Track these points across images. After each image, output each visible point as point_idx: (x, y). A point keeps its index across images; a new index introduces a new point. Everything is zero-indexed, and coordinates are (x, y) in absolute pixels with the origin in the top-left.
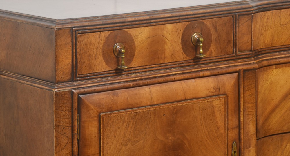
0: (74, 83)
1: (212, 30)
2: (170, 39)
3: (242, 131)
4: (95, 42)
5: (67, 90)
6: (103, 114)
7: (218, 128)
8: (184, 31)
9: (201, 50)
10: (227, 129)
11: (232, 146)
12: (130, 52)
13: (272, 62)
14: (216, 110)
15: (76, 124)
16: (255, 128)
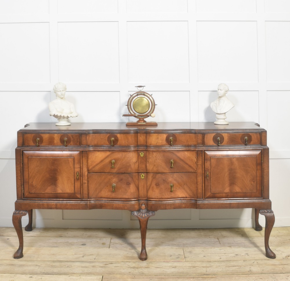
0: (23, 147)
1: (71, 137)
2: (56, 138)
3: (81, 169)
4: (30, 136)
5: (19, 149)
6: (29, 157)
7: (71, 167)
8: (61, 136)
9: (65, 143)
10: (74, 168)
11: (77, 173)
12: (41, 141)
13: (96, 150)
14: (70, 161)
15: (21, 158)
16: (87, 169)
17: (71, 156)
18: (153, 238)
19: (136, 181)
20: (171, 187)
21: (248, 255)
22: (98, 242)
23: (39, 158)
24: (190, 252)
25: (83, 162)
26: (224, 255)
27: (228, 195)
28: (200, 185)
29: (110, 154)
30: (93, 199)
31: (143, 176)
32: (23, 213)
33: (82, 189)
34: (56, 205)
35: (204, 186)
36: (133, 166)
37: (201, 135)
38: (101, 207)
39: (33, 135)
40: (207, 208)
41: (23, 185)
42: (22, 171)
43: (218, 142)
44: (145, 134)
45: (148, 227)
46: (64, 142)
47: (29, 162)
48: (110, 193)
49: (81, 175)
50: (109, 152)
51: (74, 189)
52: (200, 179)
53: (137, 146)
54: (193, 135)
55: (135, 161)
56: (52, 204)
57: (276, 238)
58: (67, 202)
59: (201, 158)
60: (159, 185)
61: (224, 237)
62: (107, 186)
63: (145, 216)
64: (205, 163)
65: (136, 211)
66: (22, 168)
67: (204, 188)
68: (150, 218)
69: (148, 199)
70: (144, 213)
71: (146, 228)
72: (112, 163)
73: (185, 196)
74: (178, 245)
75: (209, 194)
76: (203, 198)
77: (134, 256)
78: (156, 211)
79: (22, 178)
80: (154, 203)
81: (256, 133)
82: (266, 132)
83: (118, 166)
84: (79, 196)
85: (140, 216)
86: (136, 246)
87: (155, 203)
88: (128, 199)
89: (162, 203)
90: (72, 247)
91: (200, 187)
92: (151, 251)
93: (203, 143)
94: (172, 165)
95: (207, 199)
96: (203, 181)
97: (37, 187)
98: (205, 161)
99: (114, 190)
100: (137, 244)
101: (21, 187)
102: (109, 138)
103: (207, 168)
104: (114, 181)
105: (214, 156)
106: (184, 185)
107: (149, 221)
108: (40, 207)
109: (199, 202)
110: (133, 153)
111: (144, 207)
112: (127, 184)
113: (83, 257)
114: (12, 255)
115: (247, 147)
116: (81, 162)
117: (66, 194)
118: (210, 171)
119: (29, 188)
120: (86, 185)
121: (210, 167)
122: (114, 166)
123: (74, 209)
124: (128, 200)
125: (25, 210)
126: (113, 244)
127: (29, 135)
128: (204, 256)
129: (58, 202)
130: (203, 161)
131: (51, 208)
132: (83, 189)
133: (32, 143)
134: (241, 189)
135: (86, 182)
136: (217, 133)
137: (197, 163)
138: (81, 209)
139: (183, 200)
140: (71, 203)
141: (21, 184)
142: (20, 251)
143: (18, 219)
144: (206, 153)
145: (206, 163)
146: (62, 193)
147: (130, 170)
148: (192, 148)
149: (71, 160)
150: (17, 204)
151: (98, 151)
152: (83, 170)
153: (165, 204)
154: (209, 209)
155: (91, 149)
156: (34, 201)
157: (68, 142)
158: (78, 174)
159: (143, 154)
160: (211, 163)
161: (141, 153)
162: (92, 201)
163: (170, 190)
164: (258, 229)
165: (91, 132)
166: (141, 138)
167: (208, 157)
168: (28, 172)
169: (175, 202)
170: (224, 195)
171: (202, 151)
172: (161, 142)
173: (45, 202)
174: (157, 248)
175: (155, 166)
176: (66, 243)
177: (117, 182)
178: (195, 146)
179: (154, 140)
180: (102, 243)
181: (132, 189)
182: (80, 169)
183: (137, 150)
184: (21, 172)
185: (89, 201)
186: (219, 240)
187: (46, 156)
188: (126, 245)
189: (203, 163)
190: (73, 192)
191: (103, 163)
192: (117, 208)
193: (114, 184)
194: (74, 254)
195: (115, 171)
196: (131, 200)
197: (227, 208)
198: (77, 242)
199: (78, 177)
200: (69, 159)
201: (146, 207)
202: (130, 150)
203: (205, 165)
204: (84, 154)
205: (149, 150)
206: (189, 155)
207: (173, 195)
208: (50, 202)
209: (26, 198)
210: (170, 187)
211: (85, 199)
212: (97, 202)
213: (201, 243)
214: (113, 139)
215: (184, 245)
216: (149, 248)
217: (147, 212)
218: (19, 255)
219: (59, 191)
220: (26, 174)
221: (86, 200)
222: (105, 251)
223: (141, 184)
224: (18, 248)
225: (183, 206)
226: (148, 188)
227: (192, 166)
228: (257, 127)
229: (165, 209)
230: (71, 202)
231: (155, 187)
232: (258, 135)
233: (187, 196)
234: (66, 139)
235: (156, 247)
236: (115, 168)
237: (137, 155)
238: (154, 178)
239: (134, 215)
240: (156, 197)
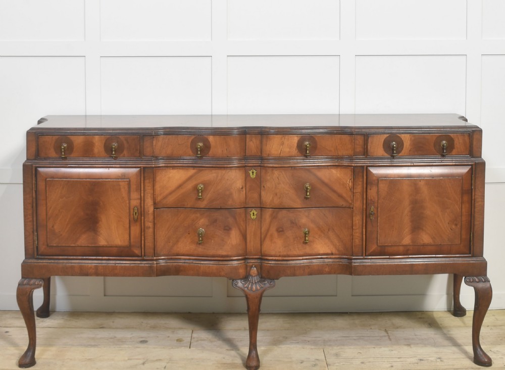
0: (36, 161)
2: (97, 144)
3: (142, 202)
4: (50, 140)
5: (30, 164)
6: (48, 179)
7: (123, 198)
8: (106, 140)
9: (114, 153)
10: (130, 199)
11: (134, 210)
12: (70, 148)
13: (169, 165)
14: (122, 187)
15: (34, 182)
16: (152, 202)
17: (123, 178)
18: (268, 330)
19: (242, 222)
20: (306, 234)
21: (441, 361)
22: (169, 337)
23: (66, 181)
24: (337, 355)
25: (147, 188)
26: (398, 360)
27: (408, 250)
28: (357, 231)
29: (195, 174)
30: (163, 257)
31: (253, 213)
32: (37, 283)
33: (143, 238)
34: (96, 267)
35: (364, 233)
36: (236, 196)
37: (363, 137)
38: (177, 271)
39: (55, 138)
40: (369, 274)
41: (37, 232)
42: (34, 205)
43: (393, 150)
44: (259, 135)
45: (261, 308)
46: (112, 151)
47: (47, 188)
48: (193, 247)
49: (143, 213)
50: (194, 169)
51: (128, 239)
52: (358, 219)
53: (245, 158)
54: (346, 138)
55: (241, 187)
56: (88, 266)
57: (491, 329)
58: (115, 264)
59: (361, 180)
60: (283, 231)
61: (397, 328)
62: (189, 234)
63: (256, 288)
64: (369, 191)
65: (241, 279)
66: (34, 200)
67: (364, 236)
68: (265, 294)
69: (262, 258)
70: (255, 283)
71: (259, 310)
72: (198, 190)
73: (330, 252)
74: (315, 343)
75: (373, 248)
76: (362, 256)
77: (236, 362)
78: (277, 279)
79: (35, 219)
80: (274, 264)
81: (463, 133)
82: (480, 131)
83: (208, 196)
84: (137, 251)
85: (248, 288)
86: (239, 344)
87: (276, 264)
88: (227, 256)
89: (287, 264)
90: (122, 346)
91: (357, 234)
92: (265, 353)
93: (366, 153)
94: (308, 194)
95: (370, 257)
96: (364, 225)
97: (61, 235)
98: (368, 186)
99: (201, 240)
100: (241, 341)
101: (34, 235)
102: (194, 143)
103: (371, 200)
104: (202, 224)
105: (385, 177)
106: (329, 230)
107: (263, 298)
108: (66, 272)
109: (354, 263)
110: (237, 171)
111: (256, 272)
112: (225, 229)
113: (144, 364)
114: (15, 361)
115: (446, 159)
116: (142, 189)
117: (114, 248)
118: (376, 204)
119: (48, 237)
120: (151, 230)
121: (376, 197)
122: (201, 196)
123: (130, 276)
124: (226, 258)
125: (40, 279)
126: (197, 341)
127: (47, 139)
128: (363, 363)
129: (100, 262)
130: (365, 186)
131: (87, 275)
132: (146, 238)
133: (52, 153)
134: (432, 238)
135: (150, 225)
136: (391, 133)
137: (352, 189)
138: (140, 276)
139: (327, 258)
140: (123, 265)
141: (33, 228)
142: (30, 354)
143: (28, 294)
144: (369, 170)
145: (370, 189)
146: (106, 247)
147: (230, 202)
148: (345, 163)
149: (123, 185)
150: (24, 265)
151: (174, 167)
152: (145, 204)
153: (294, 267)
154: (373, 275)
155: (161, 164)
156: (56, 261)
157: (119, 150)
158: (136, 211)
159: (255, 174)
160: (378, 189)
161: (252, 171)
162: (161, 261)
163: (303, 240)
164: (459, 312)
165: (161, 132)
166: (251, 143)
167: (374, 178)
168: (45, 208)
169: (312, 263)
170: (401, 249)
171: (363, 167)
172: (288, 150)
173: (75, 263)
174: (275, 348)
175: (276, 195)
176: (111, 338)
177: (207, 226)
178: (351, 158)
179: (274, 147)
180: (176, 339)
181: (234, 238)
182: (139, 201)
183: (244, 165)
184: (33, 207)
185: (156, 260)
186: (388, 333)
187: (79, 176)
188: (220, 343)
189: (365, 190)
190: (126, 243)
191: (182, 191)
192: (206, 274)
193: (202, 230)
194: (127, 359)
195: (203, 204)
196: (232, 258)
197: (405, 274)
198: (131, 338)
199: (136, 217)
200: (121, 184)
201: (259, 271)
202: (231, 165)
203: (368, 193)
204: (148, 173)
205: (266, 165)
206: (338, 175)
207: (308, 250)
208: (85, 263)
209: (41, 255)
210: (303, 235)
211: (148, 256)
212: (171, 263)
213: (355, 340)
214: (201, 144)
215: (325, 343)
216: (263, 348)
217: (260, 281)
218: (28, 360)
219: (102, 242)
220: (42, 210)
221: (150, 258)
222: (182, 353)
223: (251, 229)
224: (26, 348)
225: (327, 269)
226: (262, 236)
227: (345, 195)
228: (463, 123)
229: (294, 276)
230: (122, 263)
231: (276, 234)
232: (467, 138)
233: (334, 251)
234: (115, 145)
235: (275, 346)
236: (204, 200)
237: (244, 175)
238: (274, 217)
239: (237, 286)
240: (278, 254)
